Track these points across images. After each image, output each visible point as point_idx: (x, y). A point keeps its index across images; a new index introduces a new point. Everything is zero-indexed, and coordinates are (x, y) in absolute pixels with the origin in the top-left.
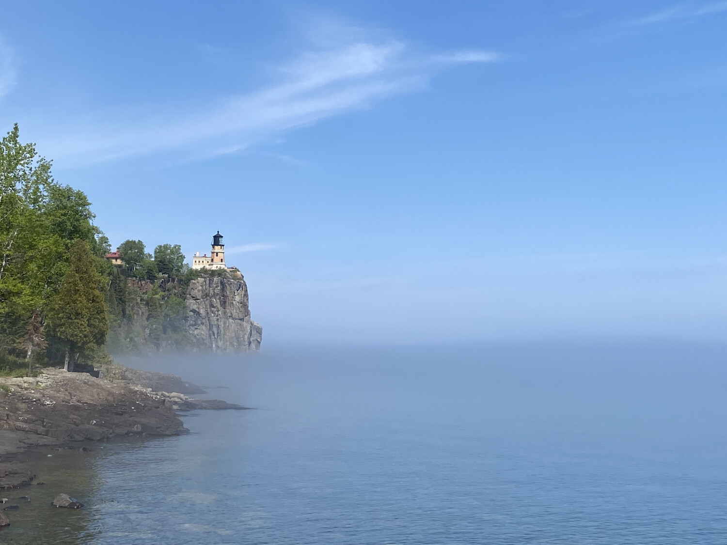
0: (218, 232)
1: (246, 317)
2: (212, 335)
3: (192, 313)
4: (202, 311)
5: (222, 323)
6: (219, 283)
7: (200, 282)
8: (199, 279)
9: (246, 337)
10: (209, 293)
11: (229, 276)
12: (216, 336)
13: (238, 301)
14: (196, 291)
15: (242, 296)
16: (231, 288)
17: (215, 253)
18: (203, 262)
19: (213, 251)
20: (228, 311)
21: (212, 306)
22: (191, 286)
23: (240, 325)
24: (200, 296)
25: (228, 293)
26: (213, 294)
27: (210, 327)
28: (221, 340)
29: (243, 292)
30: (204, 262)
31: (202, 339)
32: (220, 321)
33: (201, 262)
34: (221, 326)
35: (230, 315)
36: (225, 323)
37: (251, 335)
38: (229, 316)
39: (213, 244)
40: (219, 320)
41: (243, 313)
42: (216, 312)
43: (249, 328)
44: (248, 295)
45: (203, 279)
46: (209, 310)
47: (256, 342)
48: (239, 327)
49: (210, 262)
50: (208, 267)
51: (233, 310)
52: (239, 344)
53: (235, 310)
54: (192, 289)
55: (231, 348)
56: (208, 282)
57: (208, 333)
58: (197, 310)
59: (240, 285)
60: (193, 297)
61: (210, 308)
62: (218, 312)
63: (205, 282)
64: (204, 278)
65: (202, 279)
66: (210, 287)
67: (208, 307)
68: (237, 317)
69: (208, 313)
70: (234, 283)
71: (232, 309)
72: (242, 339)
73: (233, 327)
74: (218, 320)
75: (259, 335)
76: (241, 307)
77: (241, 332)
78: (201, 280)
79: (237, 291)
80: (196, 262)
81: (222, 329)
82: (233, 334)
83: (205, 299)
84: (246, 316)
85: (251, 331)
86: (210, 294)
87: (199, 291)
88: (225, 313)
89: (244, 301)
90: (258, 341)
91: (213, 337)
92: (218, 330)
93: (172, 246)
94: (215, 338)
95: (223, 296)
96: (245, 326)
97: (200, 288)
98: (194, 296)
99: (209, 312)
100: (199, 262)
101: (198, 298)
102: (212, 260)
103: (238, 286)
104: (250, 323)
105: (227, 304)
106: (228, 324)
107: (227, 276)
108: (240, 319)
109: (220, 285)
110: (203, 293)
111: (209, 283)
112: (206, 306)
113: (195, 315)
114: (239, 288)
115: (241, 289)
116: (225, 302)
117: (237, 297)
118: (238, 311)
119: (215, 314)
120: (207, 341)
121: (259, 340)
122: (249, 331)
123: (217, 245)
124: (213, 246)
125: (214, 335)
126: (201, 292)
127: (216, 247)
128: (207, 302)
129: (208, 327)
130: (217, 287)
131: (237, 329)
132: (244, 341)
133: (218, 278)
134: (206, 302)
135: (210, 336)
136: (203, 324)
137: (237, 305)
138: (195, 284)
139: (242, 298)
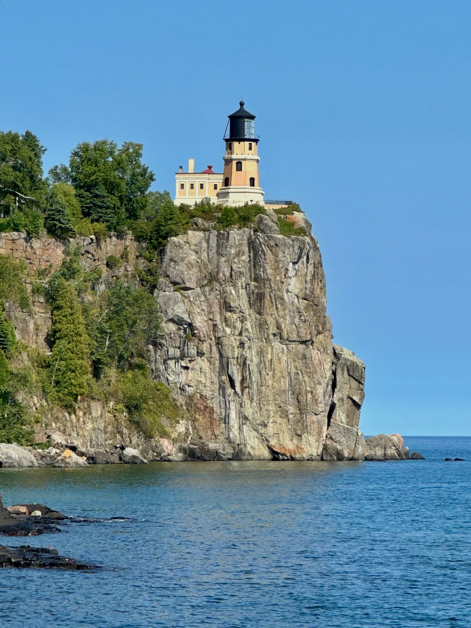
0: (242, 104)
1: (321, 337)
2: (228, 385)
3: (172, 327)
4: (200, 322)
5: (254, 352)
6: (245, 242)
7: (194, 241)
8: (190, 232)
9: (320, 390)
10: (218, 273)
11: (271, 224)
12: (238, 389)
13: (296, 291)
14: (182, 267)
15: (309, 278)
16: (276, 256)
17: (234, 163)
18: (202, 186)
19: (227, 156)
20: (270, 320)
21: (227, 307)
22: (170, 252)
23: (304, 357)
24: (194, 279)
25: (269, 271)
26: (228, 274)
27: (221, 362)
28: (252, 400)
29: (311, 268)
30: (206, 186)
31: (201, 396)
32: (250, 348)
33: (197, 186)
34: (252, 361)
35: (275, 331)
36: (261, 353)
37: (334, 386)
38: (274, 335)
39: (228, 137)
40: (246, 345)
41: (310, 326)
42: (239, 325)
43: (328, 367)
44: (323, 276)
45: (201, 234)
46: (218, 317)
47: (348, 404)
48: (299, 364)
49: (220, 186)
50: (215, 201)
51: (284, 317)
52: (302, 409)
53: (288, 318)
54: (172, 260)
55: (279, 420)
56: (213, 243)
57: (216, 380)
58: (186, 317)
59: (301, 249)
60: (175, 283)
61: (220, 313)
62: (242, 322)
63: (208, 241)
64: (205, 230)
65: (197, 233)
66: (219, 254)
67: (216, 308)
68: (294, 337)
69: (215, 326)
70: (285, 244)
71: (281, 313)
72: (309, 396)
73: (284, 364)
74: (242, 344)
75: (354, 384)
76: (306, 308)
77: (306, 378)
78: (195, 236)
79: (294, 263)
80: (182, 186)
81: (254, 368)
82: (285, 384)
83: (207, 289)
84: (319, 333)
85: (334, 373)
86: (221, 275)
87: (190, 266)
88: (262, 326)
89: (312, 292)
90: (354, 401)
91: (230, 391)
92: (243, 371)
93: (120, 147)
94: (235, 392)
95: (256, 280)
96: (316, 362)
97: (193, 257)
98: (178, 280)
99: (218, 322)
100: (192, 186)
101: (188, 285)
102: (227, 182)
103: (297, 251)
104: (330, 351)
105: (267, 301)
106: (269, 357)
107: (266, 225)
108: (304, 342)
109: (246, 249)
110: (200, 271)
111: (218, 245)
112: (210, 306)
113: (181, 332)
114: (300, 257)
115: (305, 258)
116: (260, 297)
117: (293, 281)
118: (297, 320)
119: (235, 327)
120: (215, 404)
121: (356, 398)
122: (329, 374)
123: (240, 140)
124: (229, 142)
125: (233, 386)
126: (196, 270)
127: (236, 144)
128: (214, 298)
129: (217, 363)
130: (238, 254)
131: (294, 370)
132: (315, 401)
133: (241, 231)
134: (211, 297)
135: (222, 388)
136: (200, 354)
137: (293, 303)
138: (180, 246)
139: (308, 286)
